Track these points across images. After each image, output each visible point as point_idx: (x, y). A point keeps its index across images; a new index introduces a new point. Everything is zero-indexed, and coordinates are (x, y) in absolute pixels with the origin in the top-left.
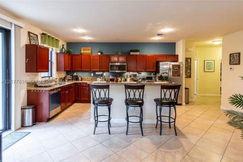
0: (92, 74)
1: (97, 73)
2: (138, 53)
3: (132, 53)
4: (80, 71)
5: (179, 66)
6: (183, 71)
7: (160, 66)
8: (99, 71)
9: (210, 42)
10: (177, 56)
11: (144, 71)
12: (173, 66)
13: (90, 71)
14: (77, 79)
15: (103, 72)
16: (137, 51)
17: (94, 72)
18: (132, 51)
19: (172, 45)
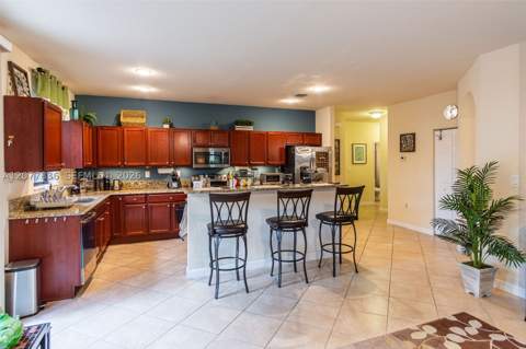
0: (147, 174)
1: (161, 171)
2: (251, 128)
3: (238, 128)
4: (118, 167)
5: (326, 154)
6: (332, 164)
7: (297, 154)
8: (168, 167)
9: (366, 114)
10: (320, 135)
11: (264, 165)
12: (318, 154)
13: (142, 168)
14: (107, 186)
15: (176, 167)
16: (250, 124)
17: (154, 169)
18: (237, 123)
19: (309, 115)
